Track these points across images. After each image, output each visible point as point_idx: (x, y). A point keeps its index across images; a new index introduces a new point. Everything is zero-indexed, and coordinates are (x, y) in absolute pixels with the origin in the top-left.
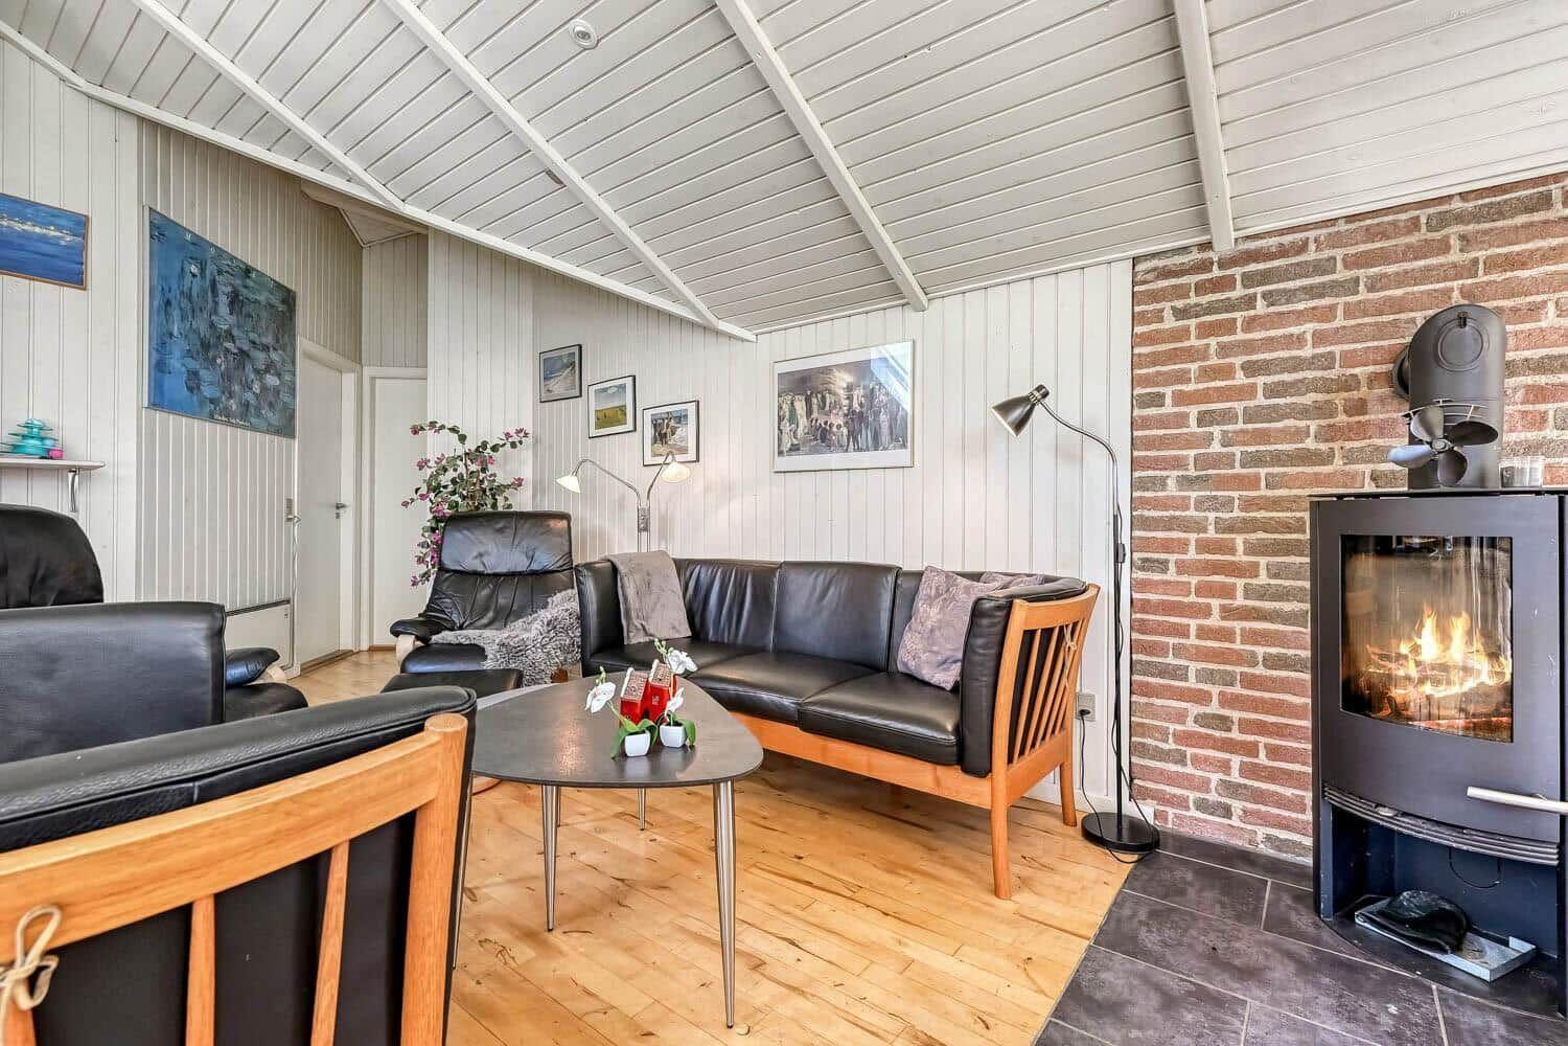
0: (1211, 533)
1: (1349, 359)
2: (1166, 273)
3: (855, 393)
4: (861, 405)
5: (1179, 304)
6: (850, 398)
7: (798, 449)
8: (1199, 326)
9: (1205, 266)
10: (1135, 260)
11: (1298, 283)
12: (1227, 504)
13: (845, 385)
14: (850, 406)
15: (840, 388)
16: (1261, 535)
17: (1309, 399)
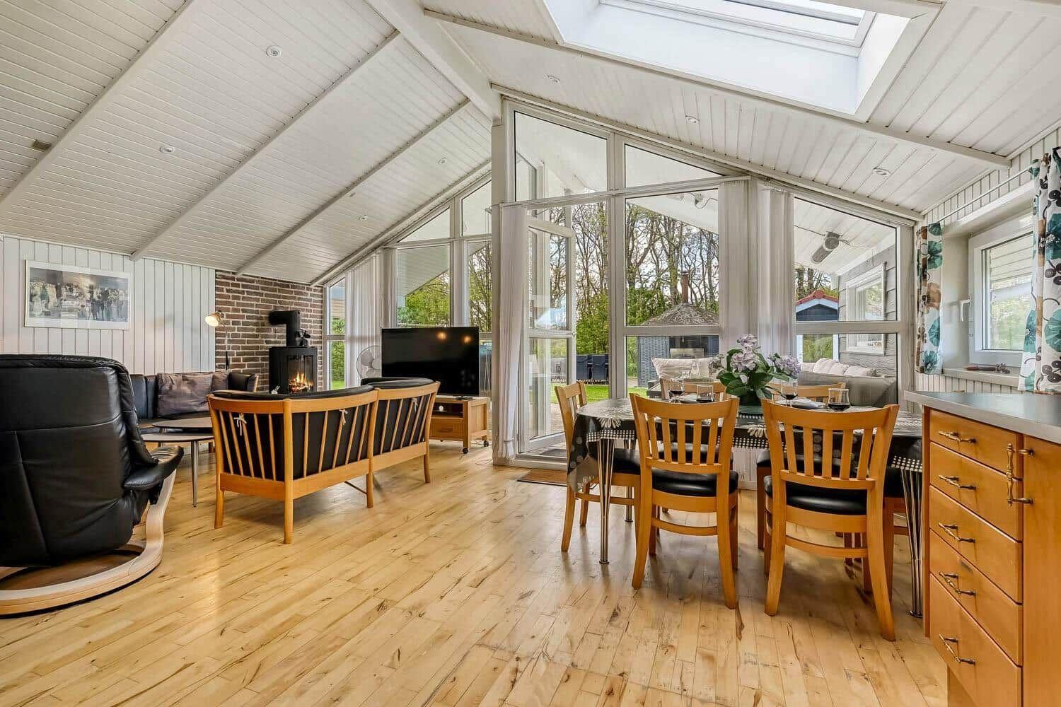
0: (235, 356)
1: (262, 312)
2: (224, 277)
3: (95, 291)
4: (99, 297)
5: (228, 288)
6: (91, 292)
7: (50, 315)
8: (233, 296)
9: (233, 279)
10: (216, 271)
11: (253, 291)
12: (239, 348)
13: (88, 286)
14: (92, 296)
15: (84, 286)
16: (246, 356)
17: (255, 321)
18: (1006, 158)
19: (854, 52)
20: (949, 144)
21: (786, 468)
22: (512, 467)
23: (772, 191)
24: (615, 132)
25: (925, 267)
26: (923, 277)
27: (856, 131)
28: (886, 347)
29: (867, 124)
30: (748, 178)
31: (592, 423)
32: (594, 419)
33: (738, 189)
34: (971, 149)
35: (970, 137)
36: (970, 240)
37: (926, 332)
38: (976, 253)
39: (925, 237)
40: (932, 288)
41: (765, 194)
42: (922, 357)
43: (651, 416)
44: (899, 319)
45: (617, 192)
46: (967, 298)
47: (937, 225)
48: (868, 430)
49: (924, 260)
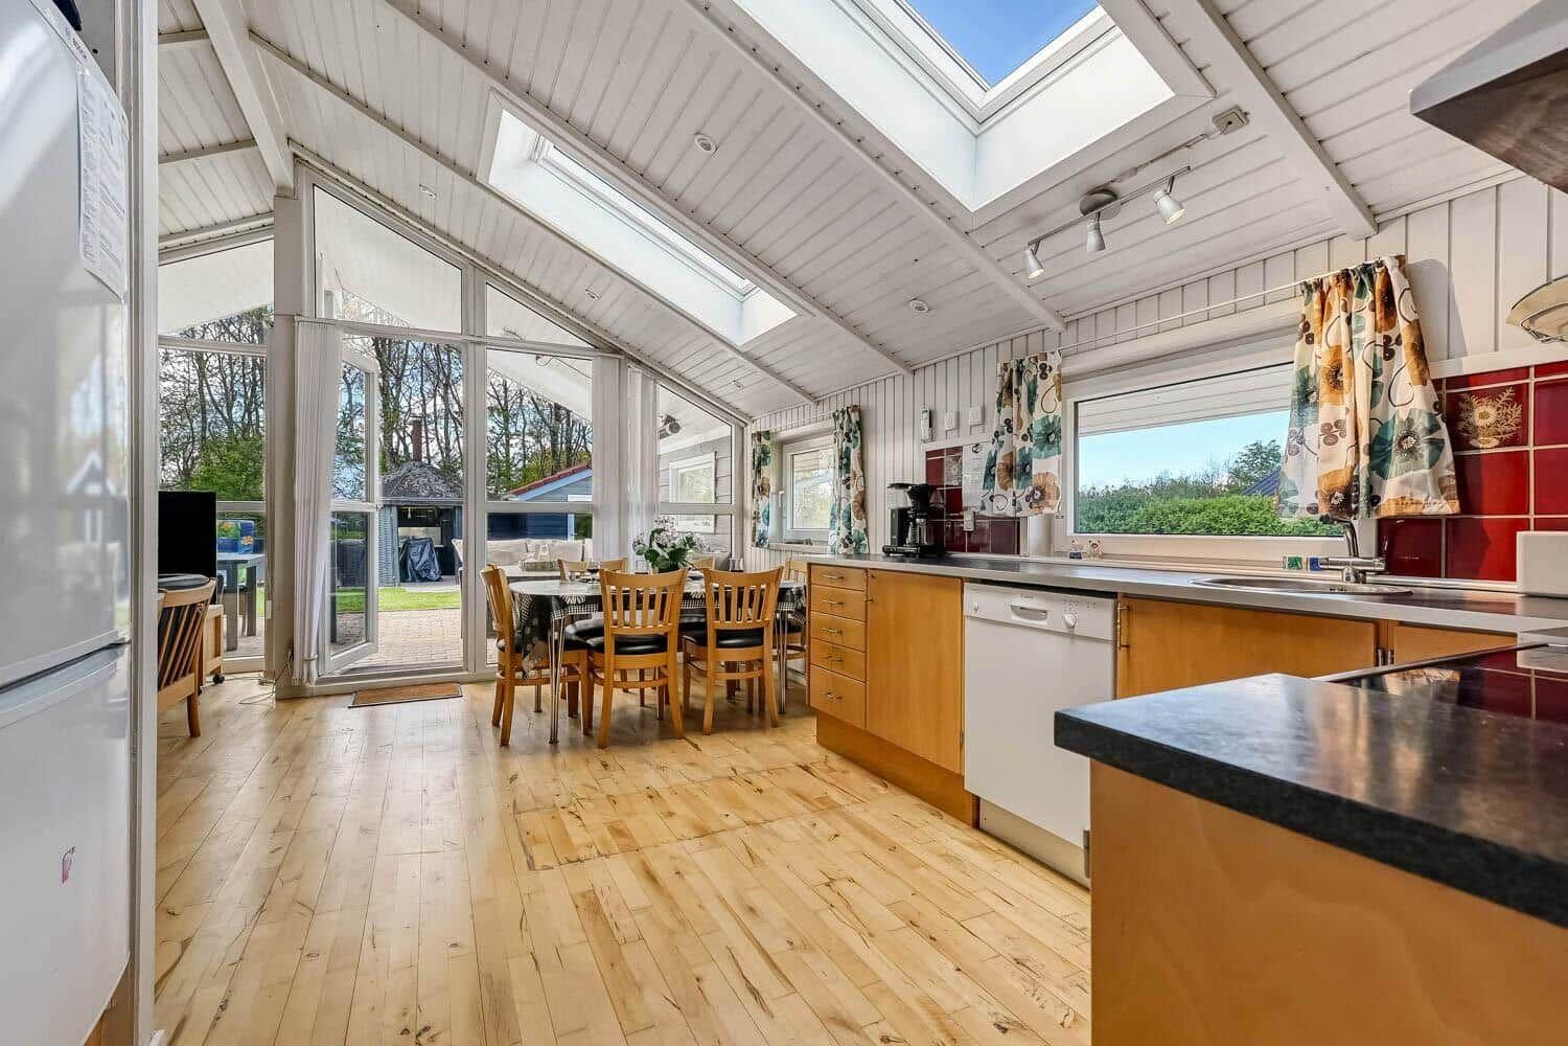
18: (816, 399)
19: (740, 298)
20: (789, 382)
21: (718, 618)
22: (312, 697)
23: (643, 375)
24: (476, 266)
25: (759, 464)
26: (759, 471)
27: (731, 354)
28: (715, 526)
29: (745, 355)
30: (622, 357)
31: (554, 603)
32: (557, 597)
33: (612, 366)
34: (799, 388)
35: (800, 382)
36: (784, 446)
37: (760, 515)
38: (788, 456)
39: (760, 440)
40: (765, 482)
41: (636, 376)
42: (757, 534)
43: (619, 588)
44: (733, 503)
45: (480, 340)
46: (781, 490)
47: (768, 432)
48: (758, 586)
49: (759, 458)
